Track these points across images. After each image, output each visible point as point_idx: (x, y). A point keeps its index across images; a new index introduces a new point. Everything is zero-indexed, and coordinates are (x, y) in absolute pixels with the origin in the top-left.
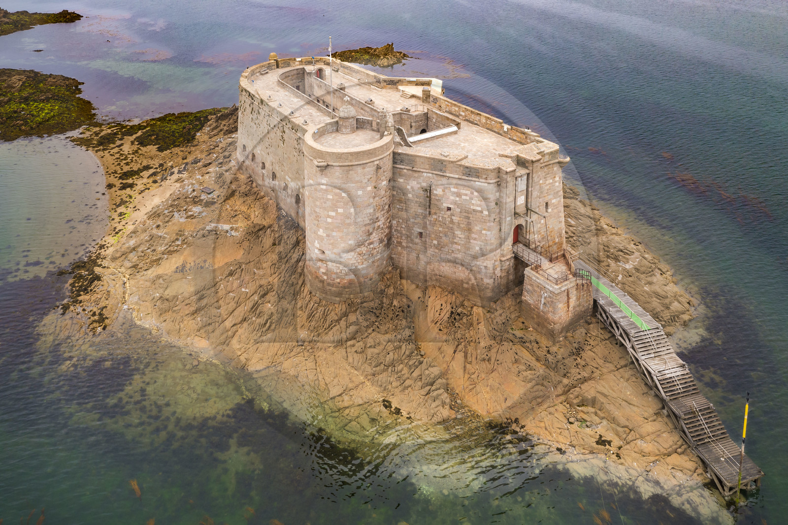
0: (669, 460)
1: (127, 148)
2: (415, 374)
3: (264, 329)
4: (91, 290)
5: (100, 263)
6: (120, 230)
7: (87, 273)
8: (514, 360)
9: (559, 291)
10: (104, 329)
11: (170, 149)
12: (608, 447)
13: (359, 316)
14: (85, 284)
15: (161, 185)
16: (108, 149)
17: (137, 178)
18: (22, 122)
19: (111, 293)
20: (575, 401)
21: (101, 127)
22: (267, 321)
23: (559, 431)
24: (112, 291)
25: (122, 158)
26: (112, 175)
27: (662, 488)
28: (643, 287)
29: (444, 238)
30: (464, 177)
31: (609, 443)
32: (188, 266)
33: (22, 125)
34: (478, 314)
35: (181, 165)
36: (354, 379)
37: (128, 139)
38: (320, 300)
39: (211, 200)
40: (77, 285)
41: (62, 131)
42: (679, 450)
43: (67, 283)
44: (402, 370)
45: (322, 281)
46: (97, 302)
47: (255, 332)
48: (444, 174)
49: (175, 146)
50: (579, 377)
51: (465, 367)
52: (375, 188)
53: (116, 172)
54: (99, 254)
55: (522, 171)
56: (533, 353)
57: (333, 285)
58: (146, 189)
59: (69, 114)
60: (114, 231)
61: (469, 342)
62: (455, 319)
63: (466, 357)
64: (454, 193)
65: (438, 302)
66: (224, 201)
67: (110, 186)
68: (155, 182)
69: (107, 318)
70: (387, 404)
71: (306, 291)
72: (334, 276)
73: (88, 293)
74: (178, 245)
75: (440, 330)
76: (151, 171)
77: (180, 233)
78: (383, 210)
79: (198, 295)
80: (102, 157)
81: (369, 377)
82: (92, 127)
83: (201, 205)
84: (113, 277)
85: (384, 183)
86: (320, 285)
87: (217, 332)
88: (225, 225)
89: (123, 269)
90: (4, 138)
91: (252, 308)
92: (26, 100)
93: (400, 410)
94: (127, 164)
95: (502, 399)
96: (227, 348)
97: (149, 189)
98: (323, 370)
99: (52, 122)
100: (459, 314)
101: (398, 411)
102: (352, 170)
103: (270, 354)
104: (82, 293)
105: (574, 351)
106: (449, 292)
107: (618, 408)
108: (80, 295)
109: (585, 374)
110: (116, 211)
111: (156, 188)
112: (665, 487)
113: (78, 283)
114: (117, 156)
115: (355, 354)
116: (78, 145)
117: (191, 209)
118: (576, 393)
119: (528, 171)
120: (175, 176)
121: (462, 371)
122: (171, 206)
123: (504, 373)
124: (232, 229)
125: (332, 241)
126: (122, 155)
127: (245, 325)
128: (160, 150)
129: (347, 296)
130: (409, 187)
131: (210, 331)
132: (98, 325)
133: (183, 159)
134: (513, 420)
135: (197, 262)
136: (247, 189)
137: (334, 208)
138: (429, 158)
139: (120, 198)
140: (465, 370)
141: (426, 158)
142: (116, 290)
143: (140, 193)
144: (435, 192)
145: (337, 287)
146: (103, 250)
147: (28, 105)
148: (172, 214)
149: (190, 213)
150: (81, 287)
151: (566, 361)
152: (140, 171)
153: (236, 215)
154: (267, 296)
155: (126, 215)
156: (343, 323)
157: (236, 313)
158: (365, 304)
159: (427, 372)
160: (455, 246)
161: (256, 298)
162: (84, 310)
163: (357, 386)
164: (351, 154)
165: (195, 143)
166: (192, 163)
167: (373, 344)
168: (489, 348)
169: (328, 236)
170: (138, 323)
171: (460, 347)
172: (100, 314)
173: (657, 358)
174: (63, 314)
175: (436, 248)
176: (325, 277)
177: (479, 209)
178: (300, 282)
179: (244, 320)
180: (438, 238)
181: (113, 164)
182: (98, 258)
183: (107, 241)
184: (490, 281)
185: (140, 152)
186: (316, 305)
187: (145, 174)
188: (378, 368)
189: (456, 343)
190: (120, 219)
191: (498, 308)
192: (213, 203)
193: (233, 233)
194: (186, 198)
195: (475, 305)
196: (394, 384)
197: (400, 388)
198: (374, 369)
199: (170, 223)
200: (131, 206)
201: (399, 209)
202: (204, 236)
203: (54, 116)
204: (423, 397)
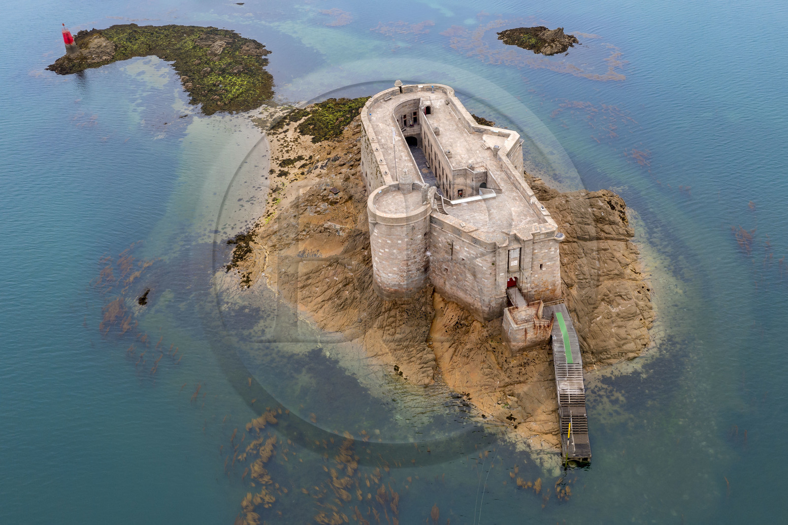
0: (545, 436)
1: (291, 135)
2: (418, 356)
3: (340, 308)
4: (245, 259)
5: (253, 239)
6: (271, 214)
7: (244, 245)
8: (482, 360)
9: (517, 329)
10: (248, 287)
11: (321, 141)
12: (513, 421)
13: (397, 313)
14: (242, 253)
15: (306, 178)
16: (277, 134)
17: (292, 168)
18: (218, 97)
19: (257, 263)
20: (507, 393)
21: (276, 108)
22: (342, 303)
23: (489, 406)
24: (257, 261)
25: (285, 145)
26: (275, 160)
27: (530, 449)
28: (612, 329)
29: (460, 276)
30: (472, 243)
31: (515, 419)
32: (307, 252)
33: (218, 100)
34: (475, 327)
35: (325, 160)
36: (383, 350)
37: (293, 125)
38: (378, 296)
39: (335, 200)
40: (237, 253)
41: (247, 109)
42: (553, 433)
43: (231, 250)
44: (413, 351)
45: (379, 287)
46: (247, 268)
47: (334, 308)
48: (461, 238)
49: (326, 139)
50: (517, 380)
51: (452, 357)
52: (412, 239)
53: (277, 159)
54: (255, 231)
55: (516, 246)
56: (497, 359)
57: (385, 290)
58: (295, 180)
59: (254, 91)
60: (267, 213)
61: (461, 343)
62: (458, 327)
63: (455, 351)
64: (466, 251)
65: (452, 314)
66: (344, 203)
67: (272, 172)
68: (303, 174)
69: (251, 281)
70: (396, 368)
71: (371, 288)
72: (385, 285)
73: (243, 260)
74: (304, 235)
75: (446, 331)
76: (303, 162)
77: (307, 225)
78: (419, 252)
79: (306, 276)
80: (271, 141)
81: (392, 351)
82: (269, 107)
83: (327, 202)
84: (259, 251)
85: (420, 236)
86: (378, 288)
87: (313, 303)
88: (337, 225)
89: (266, 247)
90: (205, 112)
91: (336, 292)
92: (223, 71)
93: (402, 373)
94: (287, 151)
95: (466, 381)
96: (316, 315)
97: (297, 180)
98: (367, 340)
99: (240, 99)
100: (461, 325)
101: (401, 374)
102: (393, 228)
103: (339, 324)
104: (239, 260)
105: (523, 364)
106: (461, 309)
107: (531, 403)
108: (238, 261)
109: (522, 379)
110: (271, 196)
111: (302, 179)
112: (532, 449)
113: (238, 252)
114: (282, 142)
115: (388, 336)
116: (256, 126)
117: (320, 205)
118: (510, 389)
119: (520, 246)
120: (318, 171)
121: (449, 359)
122: (307, 200)
123: (473, 366)
124: (341, 229)
125: (383, 266)
126: (285, 141)
127: (330, 302)
128: (314, 141)
129: (393, 298)
130: (440, 239)
131: (309, 301)
132: (245, 284)
133: (328, 154)
134: (467, 394)
135: (313, 250)
136: (360, 197)
137: (383, 247)
138: (452, 226)
139: (276, 184)
140: (451, 359)
141: (450, 225)
142: (260, 261)
143: (290, 183)
144: (455, 247)
145: (387, 292)
146: (257, 228)
147: (224, 77)
148: (306, 207)
149: (318, 209)
150: (239, 255)
151: (513, 369)
152: (296, 160)
153: (348, 217)
154: (347, 286)
155: (278, 201)
156: (386, 314)
157: (326, 293)
158: (403, 306)
159: (425, 356)
160: (466, 282)
161: (340, 286)
162: (239, 272)
163: (383, 354)
164: (392, 219)
165: (341, 138)
166: (332, 161)
167: (399, 332)
168: (471, 350)
169: (380, 262)
170: (269, 287)
171: (454, 345)
172: (248, 277)
173: (568, 381)
174: (227, 272)
175: (455, 280)
176: (381, 285)
177: (481, 265)
178: (369, 282)
179: (330, 299)
180: (457, 275)
181: (278, 150)
182: (253, 235)
183: (262, 221)
184: (487, 309)
185: (299, 140)
186: (375, 299)
187: (298, 164)
188: (399, 347)
189: (453, 342)
190: (273, 204)
191: (489, 326)
192: (336, 203)
193: (341, 233)
194: (318, 195)
195: (477, 320)
196: (404, 358)
197: (408, 361)
198: (396, 347)
199: (303, 216)
200: (282, 193)
201: (434, 251)
202: (320, 232)
203: (242, 93)
204: (418, 369)
